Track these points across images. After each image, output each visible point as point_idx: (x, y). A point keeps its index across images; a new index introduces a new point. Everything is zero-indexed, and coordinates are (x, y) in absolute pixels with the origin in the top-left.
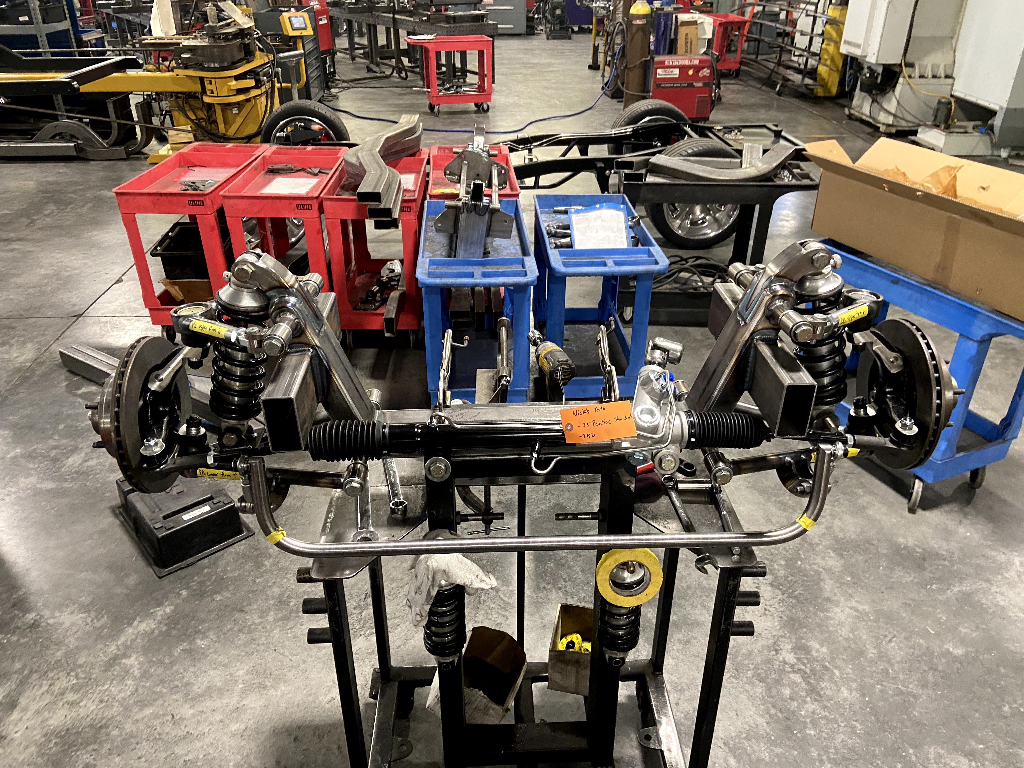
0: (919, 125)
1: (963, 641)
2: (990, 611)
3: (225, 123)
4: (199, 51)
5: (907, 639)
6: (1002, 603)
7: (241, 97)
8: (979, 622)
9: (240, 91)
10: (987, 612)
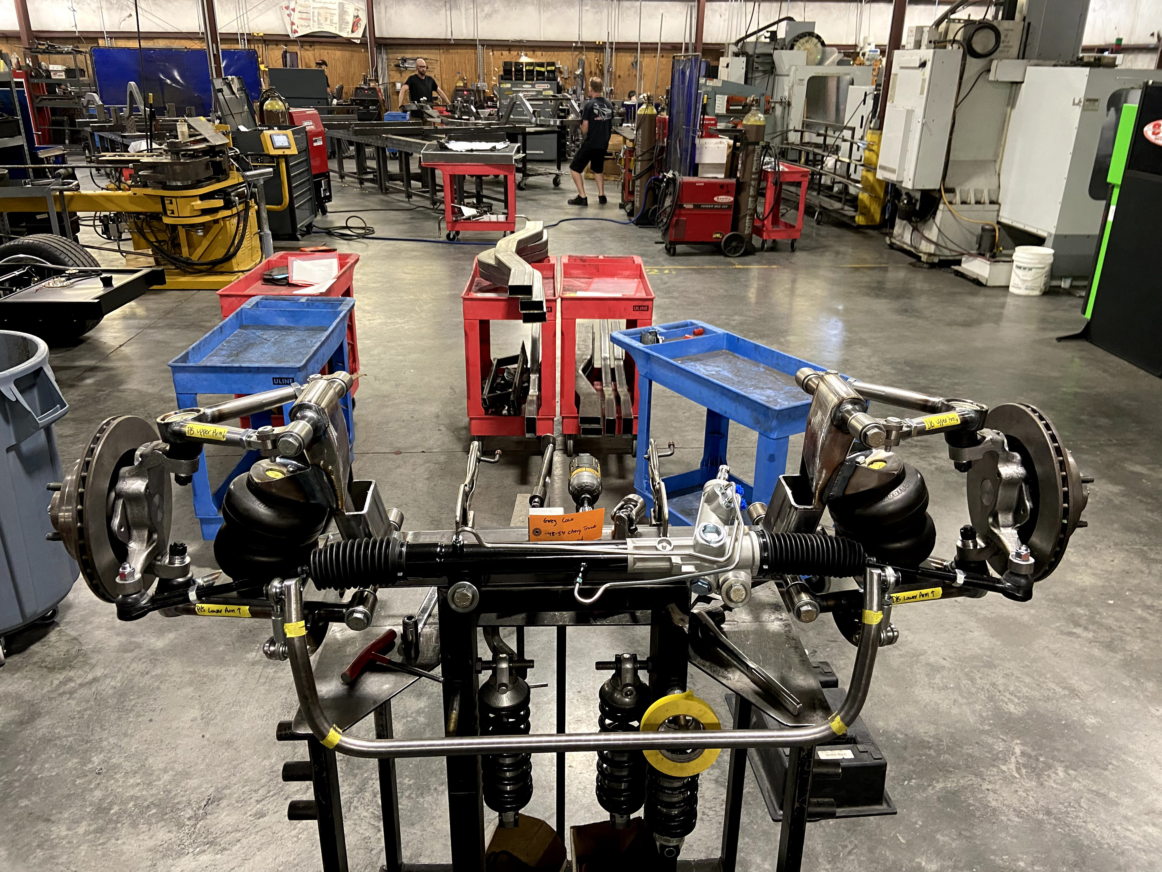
0: (962, 254)
1: (939, 853)
2: (978, 814)
3: (191, 246)
4: (159, 169)
5: (871, 850)
6: (994, 804)
7: (207, 218)
8: (963, 826)
9: (205, 212)
10: (974, 815)
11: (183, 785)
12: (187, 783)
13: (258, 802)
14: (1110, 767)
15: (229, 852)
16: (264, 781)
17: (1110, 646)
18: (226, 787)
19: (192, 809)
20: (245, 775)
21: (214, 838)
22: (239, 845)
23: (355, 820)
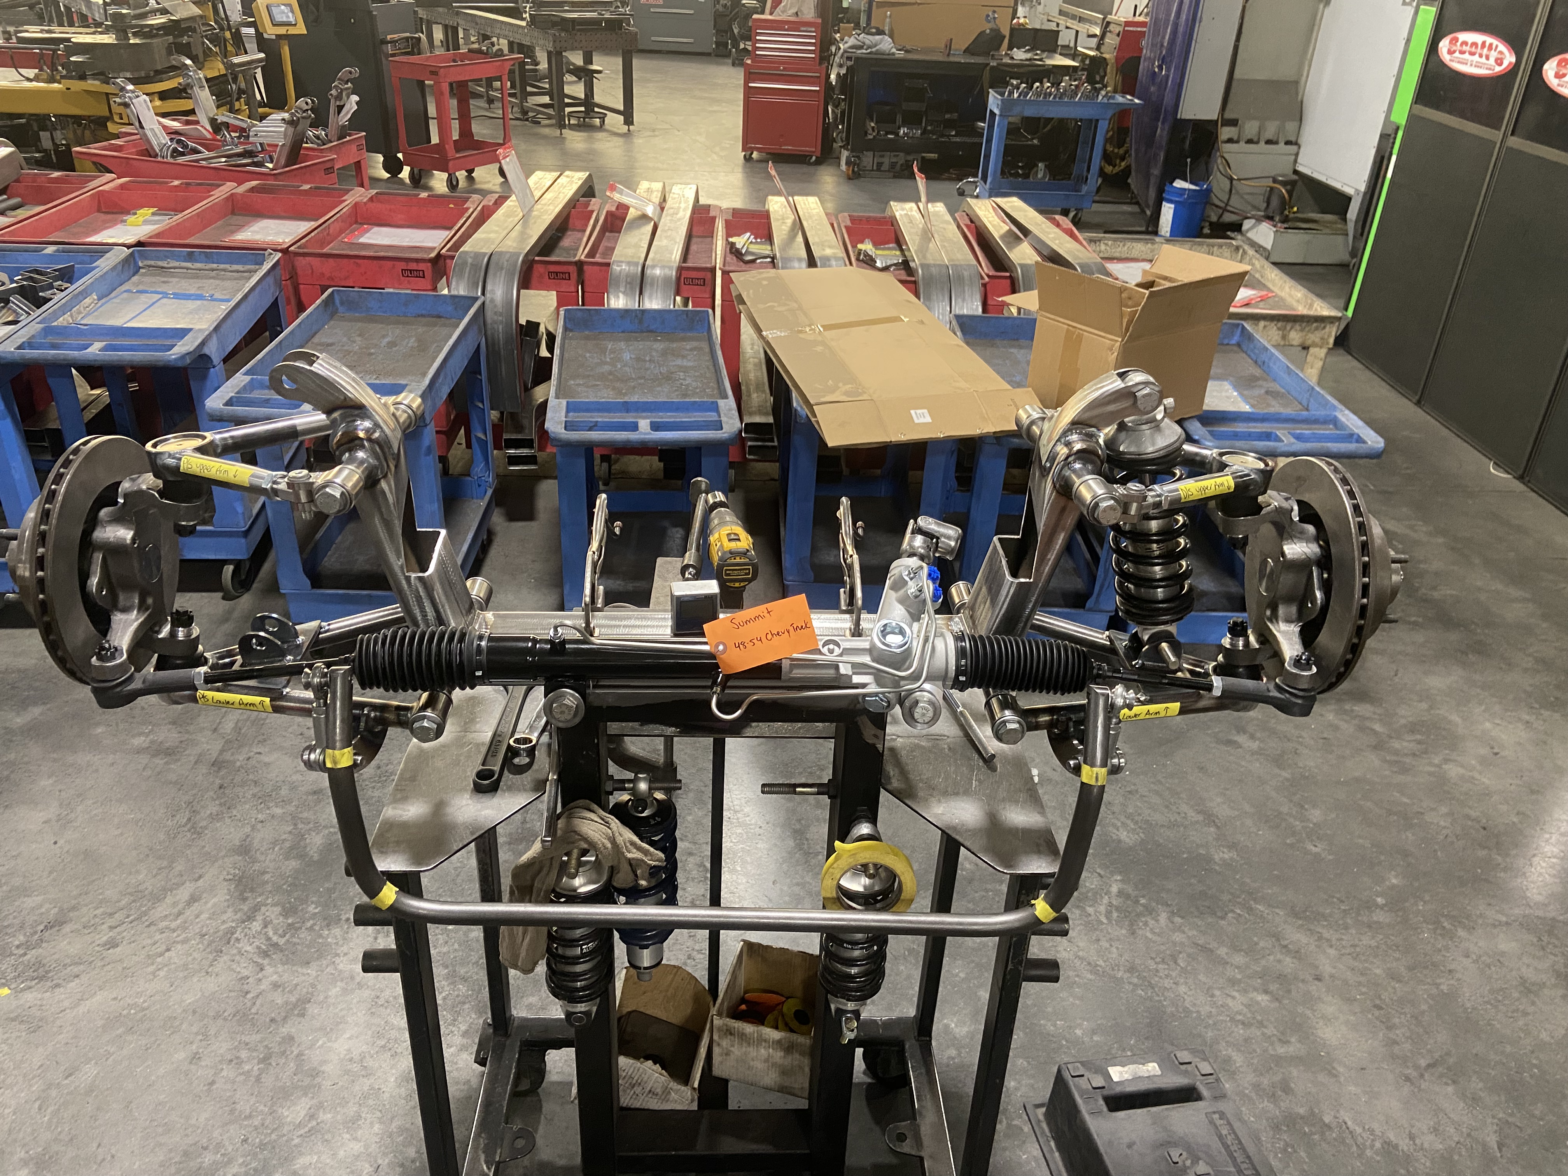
0: (1247, 216)
4: (101, 53)
11: (17, 903)
12: (23, 902)
13: (111, 928)
14: (1230, 915)
15: (62, 989)
16: (123, 902)
17: (1278, 761)
18: (74, 908)
19: (25, 935)
20: (101, 894)
21: (47, 972)
22: (77, 981)
23: (234, 955)
